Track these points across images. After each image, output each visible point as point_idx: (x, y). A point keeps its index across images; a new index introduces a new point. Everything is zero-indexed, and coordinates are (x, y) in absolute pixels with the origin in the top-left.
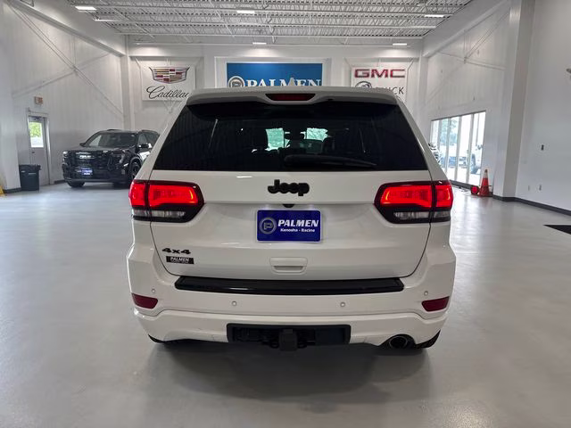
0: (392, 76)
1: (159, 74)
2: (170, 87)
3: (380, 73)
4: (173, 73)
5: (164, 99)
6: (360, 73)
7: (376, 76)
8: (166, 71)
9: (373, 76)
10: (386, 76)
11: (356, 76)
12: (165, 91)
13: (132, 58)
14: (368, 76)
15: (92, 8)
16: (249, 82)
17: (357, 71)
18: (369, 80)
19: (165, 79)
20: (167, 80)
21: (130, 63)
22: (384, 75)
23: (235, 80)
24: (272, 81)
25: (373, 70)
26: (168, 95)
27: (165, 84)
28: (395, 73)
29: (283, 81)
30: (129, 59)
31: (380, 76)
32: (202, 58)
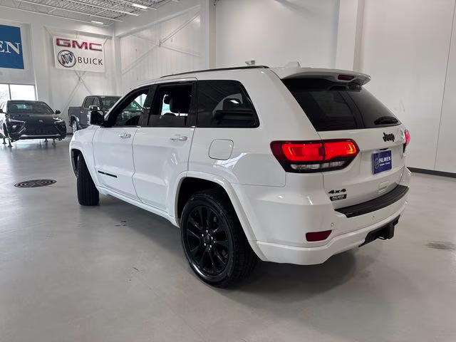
0: (91, 48)
3: (80, 44)
6: (61, 42)
7: (76, 46)
9: (74, 46)
10: (86, 48)
11: (58, 44)
14: (69, 46)
17: (58, 40)
18: (71, 49)
22: (84, 47)
25: (73, 42)
28: (93, 47)
31: (80, 47)
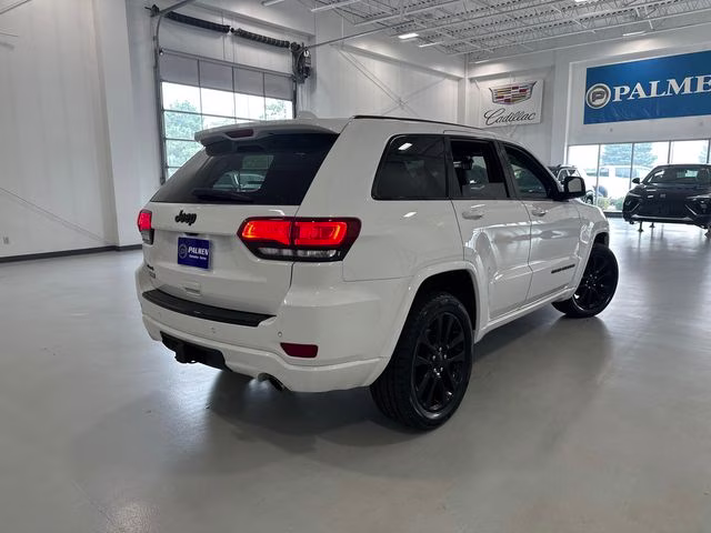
1: (499, 95)
2: (511, 109)
4: (516, 92)
5: (504, 124)
8: (508, 90)
12: (504, 115)
13: (472, 80)
15: (414, 35)
16: (618, 89)
19: (506, 101)
20: (508, 101)
21: (468, 87)
23: (597, 90)
24: (654, 84)
26: (508, 119)
27: (504, 106)
29: (673, 82)
30: (467, 81)
32: (553, 67)
